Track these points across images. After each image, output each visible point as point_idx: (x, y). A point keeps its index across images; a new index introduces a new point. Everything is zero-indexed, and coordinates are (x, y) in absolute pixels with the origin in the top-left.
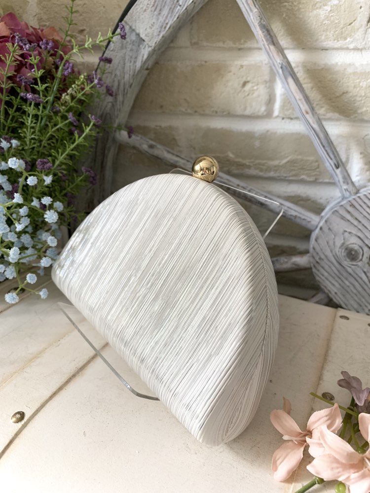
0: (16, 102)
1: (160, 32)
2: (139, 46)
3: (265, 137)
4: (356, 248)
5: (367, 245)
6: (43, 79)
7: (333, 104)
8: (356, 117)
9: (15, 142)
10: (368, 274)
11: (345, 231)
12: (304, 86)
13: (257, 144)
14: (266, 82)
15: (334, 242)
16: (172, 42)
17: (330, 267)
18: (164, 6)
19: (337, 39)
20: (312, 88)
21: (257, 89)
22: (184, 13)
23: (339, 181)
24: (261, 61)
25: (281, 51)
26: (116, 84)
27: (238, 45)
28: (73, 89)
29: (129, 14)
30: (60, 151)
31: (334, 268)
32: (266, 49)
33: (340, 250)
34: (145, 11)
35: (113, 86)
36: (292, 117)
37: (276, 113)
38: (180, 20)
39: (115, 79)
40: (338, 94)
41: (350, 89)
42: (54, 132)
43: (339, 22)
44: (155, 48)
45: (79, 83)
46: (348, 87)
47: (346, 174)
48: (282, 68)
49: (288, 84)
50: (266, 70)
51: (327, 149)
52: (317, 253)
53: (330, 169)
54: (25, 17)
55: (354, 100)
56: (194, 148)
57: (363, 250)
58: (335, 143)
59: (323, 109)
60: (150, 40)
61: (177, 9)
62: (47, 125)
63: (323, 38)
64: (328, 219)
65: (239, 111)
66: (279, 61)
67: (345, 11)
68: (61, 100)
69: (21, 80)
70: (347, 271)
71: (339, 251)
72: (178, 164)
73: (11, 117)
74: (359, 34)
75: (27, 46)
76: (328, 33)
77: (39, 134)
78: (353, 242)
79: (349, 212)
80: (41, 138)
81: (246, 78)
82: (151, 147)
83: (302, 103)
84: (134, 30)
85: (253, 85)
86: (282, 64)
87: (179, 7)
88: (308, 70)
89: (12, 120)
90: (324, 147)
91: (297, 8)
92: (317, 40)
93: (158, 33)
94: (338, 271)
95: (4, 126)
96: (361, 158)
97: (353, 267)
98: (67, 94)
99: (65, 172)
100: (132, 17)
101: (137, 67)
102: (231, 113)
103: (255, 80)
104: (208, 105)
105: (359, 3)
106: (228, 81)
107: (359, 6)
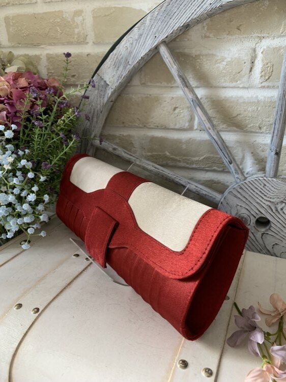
0: (30, 126)
2: (106, 88)
3: (189, 142)
4: (245, 217)
5: (253, 215)
6: (45, 113)
8: (247, 130)
9: (27, 151)
11: (238, 205)
13: (184, 146)
14: (188, 107)
15: (231, 212)
16: (129, 83)
18: (120, 65)
19: (231, 81)
21: (183, 112)
22: (132, 69)
23: (232, 172)
24: (182, 95)
25: (192, 90)
26: (93, 110)
27: (169, 85)
28: (65, 117)
30: (55, 156)
32: (182, 89)
34: (109, 68)
35: (90, 112)
37: (196, 127)
38: (130, 73)
39: (92, 108)
40: (234, 115)
41: (242, 112)
42: (52, 143)
43: (232, 72)
44: (115, 89)
45: (69, 114)
46: (240, 111)
47: (237, 168)
48: (192, 101)
49: (197, 110)
50: (186, 99)
51: (223, 152)
53: (226, 164)
54: (39, 67)
55: (245, 119)
56: (144, 149)
57: (250, 218)
59: (225, 125)
60: (112, 85)
62: (47, 140)
63: (223, 81)
64: (226, 196)
65: (172, 127)
66: (190, 97)
67: (235, 65)
69: (33, 113)
73: (26, 134)
74: (245, 79)
76: (225, 78)
77: (41, 144)
78: (244, 213)
79: (239, 192)
80: (43, 148)
81: (176, 105)
82: (114, 149)
83: (206, 123)
84: (103, 79)
85: (180, 109)
86: (193, 99)
87: (129, 66)
88: (214, 100)
89: (27, 136)
90: (221, 150)
92: (219, 82)
93: (117, 80)
95: (22, 140)
96: (252, 156)
98: (61, 120)
99: (57, 169)
100: (102, 71)
101: (105, 100)
102: (167, 127)
103: (181, 107)
104: (152, 122)
105: (244, 60)
106: (164, 107)
107: (244, 62)
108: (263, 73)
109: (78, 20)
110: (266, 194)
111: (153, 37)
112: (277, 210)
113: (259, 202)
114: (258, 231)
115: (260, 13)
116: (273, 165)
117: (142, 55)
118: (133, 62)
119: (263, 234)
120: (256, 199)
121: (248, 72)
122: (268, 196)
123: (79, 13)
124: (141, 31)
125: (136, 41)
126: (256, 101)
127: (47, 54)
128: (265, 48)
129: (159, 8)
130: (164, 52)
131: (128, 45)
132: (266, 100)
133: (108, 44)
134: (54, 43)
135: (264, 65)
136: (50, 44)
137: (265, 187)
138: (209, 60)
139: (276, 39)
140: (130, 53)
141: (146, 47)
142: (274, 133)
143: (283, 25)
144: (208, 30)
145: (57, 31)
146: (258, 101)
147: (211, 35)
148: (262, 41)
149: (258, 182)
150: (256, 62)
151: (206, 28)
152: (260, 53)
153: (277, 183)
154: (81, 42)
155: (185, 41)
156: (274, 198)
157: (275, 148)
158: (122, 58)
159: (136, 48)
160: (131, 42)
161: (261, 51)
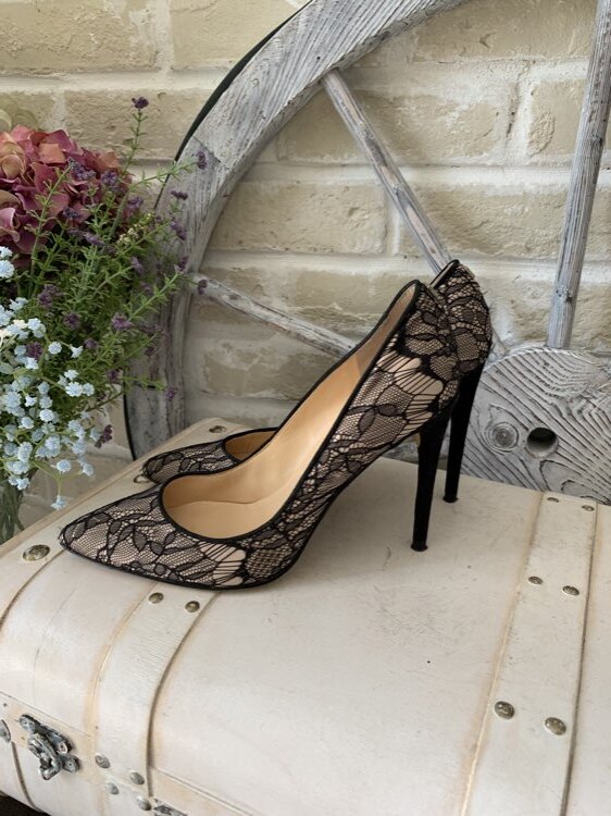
1: (239, 150)
2: (213, 168)
3: (382, 281)
4: (507, 429)
5: (522, 424)
7: (471, 237)
8: (502, 254)
10: (526, 463)
11: (492, 406)
12: (428, 215)
13: (372, 291)
14: (380, 208)
15: (478, 421)
17: (475, 455)
18: (244, 119)
19: (469, 153)
21: (369, 219)
22: (269, 128)
24: (373, 181)
25: (395, 171)
26: (185, 217)
27: (340, 161)
28: (134, 229)
29: (201, 125)
31: (481, 457)
32: (376, 170)
33: (487, 431)
34: (220, 124)
35: (180, 220)
36: (419, 255)
37: (395, 249)
38: (265, 135)
40: (475, 224)
41: (491, 218)
43: (471, 133)
44: (233, 170)
45: (144, 222)
46: (488, 214)
48: (397, 194)
49: (406, 213)
50: (379, 193)
55: (499, 232)
57: (517, 431)
60: (227, 161)
61: (260, 123)
63: (451, 152)
65: (347, 249)
66: (393, 185)
67: (477, 119)
69: (68, 214)
70: (498, 460)
71: (485, 434)
72: (269, 320)
74: (497, 148)
76: (457, 146)
78: (504, 420)
79: (495, 380)
81: (354, 204)
82: (234, 297)
83: (427, 239)
84: (206, 148)
85: (364, 212)
86: (398, 191)
87: (262, 120)
88: (434, 193)
91: (415, 114)
92: (444, 154)
93: (237, 152)
94: (486, 460)
97: (505, 454)
98: (127, 235)
100: (203, 133)
101: (212, 194)
102: (336, 250)
103: (366, 206)
104: (303, 239)
105: (495, 108)
106: (329, 208)
107: (496, 112)
108: (534, 136)
109: (137, 17)
110: (548, 383)
111: (312, 58)
112: (570, 414)
113: (536, 398)
114: (534, 457)
115: (528, 11)
116: (561, 322)
117: (289, 99)
118: (271, 113)
119: (542, 463)
120: (529, 393)
121: (506, 130)
122: (553, 385)
124: (287, 47)
125: (276, 68)
126: (521, 194)
127: (67, 92)
128: (538, 83)
130: (336, 91)
131: (259, 75)
132: (541, 192)
134: (82, 68)
135: (536, 119)
137: (550, 370)
138: (424, 108)
139: (559, 67)
140: (265, 92)
141: (301, 76)
142: (563, 257)
143: (574, 35)
144: (420, 40)
145: (90, 40)
146: (525, 194)
148: (532, 68)
149: (532, 357)
150: (520, 113)
151: (416, 40)
152: (529, 94)
153: (570, 359)
154: (145, 66)
155: (372, 66)
156: (564, 390)
157: (566, 290)
158: (247, 104)
159: (277, 83)
160: (266, 69)
161: (531, 90)
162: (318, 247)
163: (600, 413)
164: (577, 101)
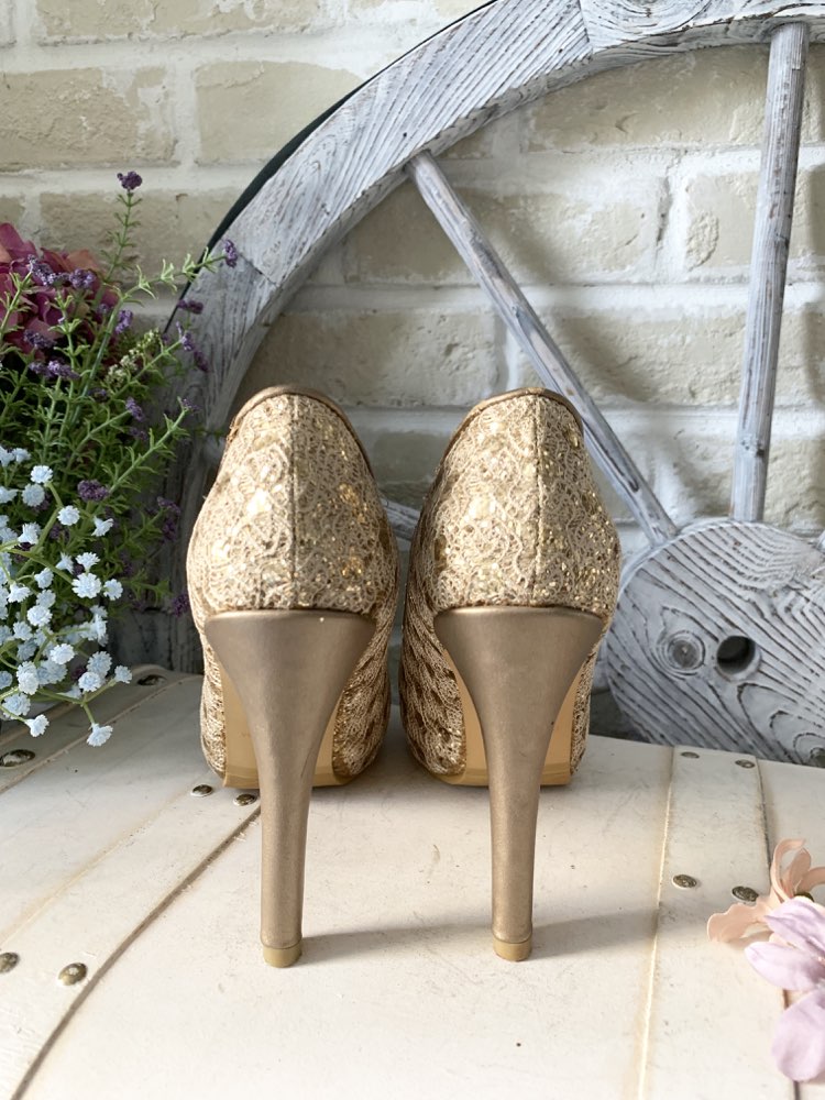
1: (291, 258)
2: (251, 283)
4: (689, 641)
5: (709, 633)
7: (614, 379)
8: (656, 400)
10: (718, 690)
11: (665, 608)
12: (561, 347)
14: (489, 344)
15: (647, 632)
16: (310, 277)
17: (645, 683)
18: (298, 215)
19: (608, 267)
20: (574, 351)
21: (474, 357)
22: (334, 227)
23: (641, 514)
24: (479, 308)
25: (514, 287)
27: (432, 281)
28: (130, 356)
29: (231, 227)
30: (118, 465)
31: (652, 685)
32: (486, 284)
33: (660, 646)
34: (262, 222)
38: (326, 240)
39: (205, 343)
40: (621, 362)
41: (642, 351)
42: (95, 435)
43: (610, 240)
44: (281, 285)
45: (144, 346)
46: (637, 347)
47: (654, 502)
48: (518, 316)
49: (531, 343)
50: (487, 324)
51: (613, 456)
52: (617, 656)
53: (623, 493)
55: (651, 370)
57: (702, 643)
58: (627, 448)
59: (597, 389)
60: (273, 273)
61: (322, 219)
63: (584, 265)
64: (628, 586)
65: (443, 400)
66: (512, 304)
67: (617, 222)
68: (107, 377)
69: (32, 340)
70: (679, 689)
71: (657, 649)
74: (645, 260)
75: (51, 277)
76: (592, 258)
78: (683, 629)
79: (667, 571)
81: (453, 339)
84: (241, 255)
85: (466, 349)
86: (518, 311)
87: (325, 216)
88: (564, 320)
89: (7, 415)
90: (606, 452)
91: (533, 217)
92: (574, 270)
93: (288, 259)
94: (661, 689)
96: (676, 474)
97: (687, 678)
98: (120, 366)
100: (238, 234)
101: (248, 319)
102: (427, 403)
103: (468, 342)
104: (383, 388)
105: (639, 208)
106: (418, 345)
107: (640, 215)
108: (693, 243)
109: (150, 95)
110: (742, 570)
111: (396, 135)
112: (775, 613)
113: (726, 593)
114: (728, 680)
115: (676, 88)
116: (752, 485)
117: (365, 187)
118: (338, 206)
119: (741, 688)
120: (716, 586)
121: (654, 240)
122: (748, 573)
123: (149, 76)
124: (360, 120)
125: (345, 147)
126: (680, 319)
127: (42, 195)
128: (695, 177)
129: (413, 56)
130: (428, 178)
131: (322, 156)
132: (706, 317)
133: (243, 165)
134: (66, 163)
135: (694, 222)
136: (54, 167)
137: (738, 548)
138: (544, 210)
139: (717, 154)
140: (329, 179)
141: (377, 163)
142: (748, 395)
143: (735, 118)
144: (538, 126)
145: (80, 125)
146: (685, 319)
147: (548, 143)
148: (682, 160)
149: (718, 535)
150: (672, 214)
151: (532, 123)
152: (684, 191)
153: (770, 534)
154: (159, 158)
155: (472, 158)
156: (764, 580)
157: (755, 439)
158: (304, 194)
159: (346, 167)
160: (331, 148)
161: (685, 186)
162: (403, 400)
163: (816, 609)
164: (744, 199)
